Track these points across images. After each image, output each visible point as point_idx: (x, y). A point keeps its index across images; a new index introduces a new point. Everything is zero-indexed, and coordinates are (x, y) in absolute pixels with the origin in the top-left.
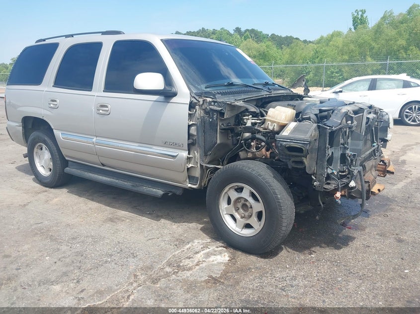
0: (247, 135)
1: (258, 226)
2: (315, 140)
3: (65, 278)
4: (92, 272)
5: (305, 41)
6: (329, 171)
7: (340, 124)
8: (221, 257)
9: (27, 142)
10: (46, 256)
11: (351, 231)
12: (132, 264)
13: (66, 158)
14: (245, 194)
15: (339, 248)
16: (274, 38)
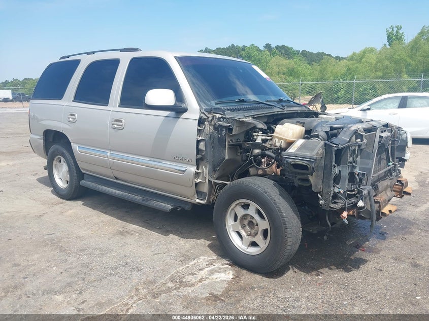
0: (257, 151)
1: (263, 244)
2: (321, 157)
3: (68, 289)
4: (95, 284)
5: (337, 58)
6: (336, 190)
7: (349, 142)
8: (225, 274)
9: (47, 155)
10: (54, 267)
11: (364, 253)
12: (136, 277)
13: (82, 171)
14: (252, 211)
15: (348, 270)
16: (305, 54)
